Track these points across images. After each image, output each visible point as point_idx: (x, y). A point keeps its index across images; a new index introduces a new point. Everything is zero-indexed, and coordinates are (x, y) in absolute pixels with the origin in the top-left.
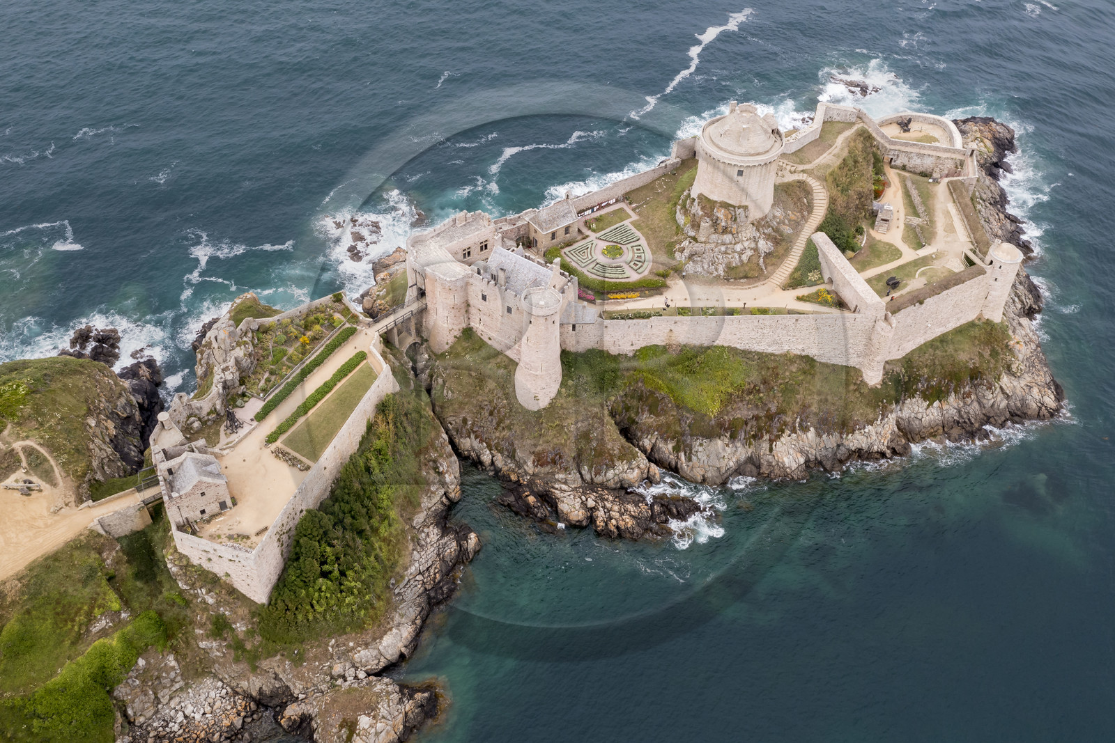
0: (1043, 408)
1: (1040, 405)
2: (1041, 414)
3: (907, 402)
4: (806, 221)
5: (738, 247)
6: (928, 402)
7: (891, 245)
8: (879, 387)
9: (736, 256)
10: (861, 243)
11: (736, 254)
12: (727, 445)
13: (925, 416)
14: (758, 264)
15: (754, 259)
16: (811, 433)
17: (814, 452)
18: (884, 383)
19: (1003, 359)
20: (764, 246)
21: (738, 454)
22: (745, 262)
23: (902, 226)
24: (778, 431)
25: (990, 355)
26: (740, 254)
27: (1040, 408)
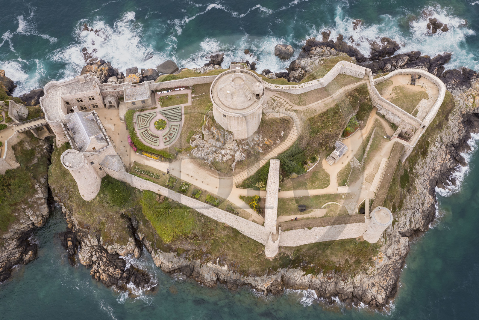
0: (374, 300)
1: (373, 297)
2: (371, 303)
3: (290, 269)
4: (276, 147)
5: (223, 152)
6: (305, 273)
7: (328, 176)
8: (271, 260)
9: (220, 156)
10: (309, 168)
11: (220, 155)
12: (175, 257)
13: (299, 279)
14: (230, 166)
15: (230, 163)
16: (225, 268)
17: (223, 277)
18: (275, 259)
19: (363, 266)
20: (239, 156)
21: (181, 263)
22: (225, 161)
23: (346, 163)
24: (205, 260)
25: (354, 262)
26: (223, 155)
27: (372, 300)
